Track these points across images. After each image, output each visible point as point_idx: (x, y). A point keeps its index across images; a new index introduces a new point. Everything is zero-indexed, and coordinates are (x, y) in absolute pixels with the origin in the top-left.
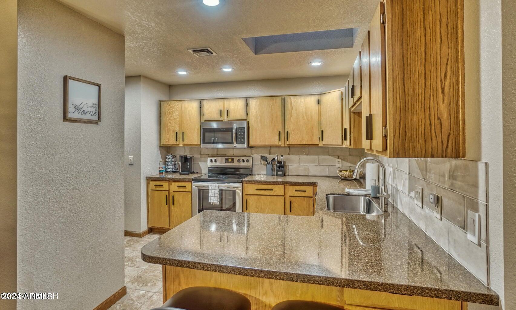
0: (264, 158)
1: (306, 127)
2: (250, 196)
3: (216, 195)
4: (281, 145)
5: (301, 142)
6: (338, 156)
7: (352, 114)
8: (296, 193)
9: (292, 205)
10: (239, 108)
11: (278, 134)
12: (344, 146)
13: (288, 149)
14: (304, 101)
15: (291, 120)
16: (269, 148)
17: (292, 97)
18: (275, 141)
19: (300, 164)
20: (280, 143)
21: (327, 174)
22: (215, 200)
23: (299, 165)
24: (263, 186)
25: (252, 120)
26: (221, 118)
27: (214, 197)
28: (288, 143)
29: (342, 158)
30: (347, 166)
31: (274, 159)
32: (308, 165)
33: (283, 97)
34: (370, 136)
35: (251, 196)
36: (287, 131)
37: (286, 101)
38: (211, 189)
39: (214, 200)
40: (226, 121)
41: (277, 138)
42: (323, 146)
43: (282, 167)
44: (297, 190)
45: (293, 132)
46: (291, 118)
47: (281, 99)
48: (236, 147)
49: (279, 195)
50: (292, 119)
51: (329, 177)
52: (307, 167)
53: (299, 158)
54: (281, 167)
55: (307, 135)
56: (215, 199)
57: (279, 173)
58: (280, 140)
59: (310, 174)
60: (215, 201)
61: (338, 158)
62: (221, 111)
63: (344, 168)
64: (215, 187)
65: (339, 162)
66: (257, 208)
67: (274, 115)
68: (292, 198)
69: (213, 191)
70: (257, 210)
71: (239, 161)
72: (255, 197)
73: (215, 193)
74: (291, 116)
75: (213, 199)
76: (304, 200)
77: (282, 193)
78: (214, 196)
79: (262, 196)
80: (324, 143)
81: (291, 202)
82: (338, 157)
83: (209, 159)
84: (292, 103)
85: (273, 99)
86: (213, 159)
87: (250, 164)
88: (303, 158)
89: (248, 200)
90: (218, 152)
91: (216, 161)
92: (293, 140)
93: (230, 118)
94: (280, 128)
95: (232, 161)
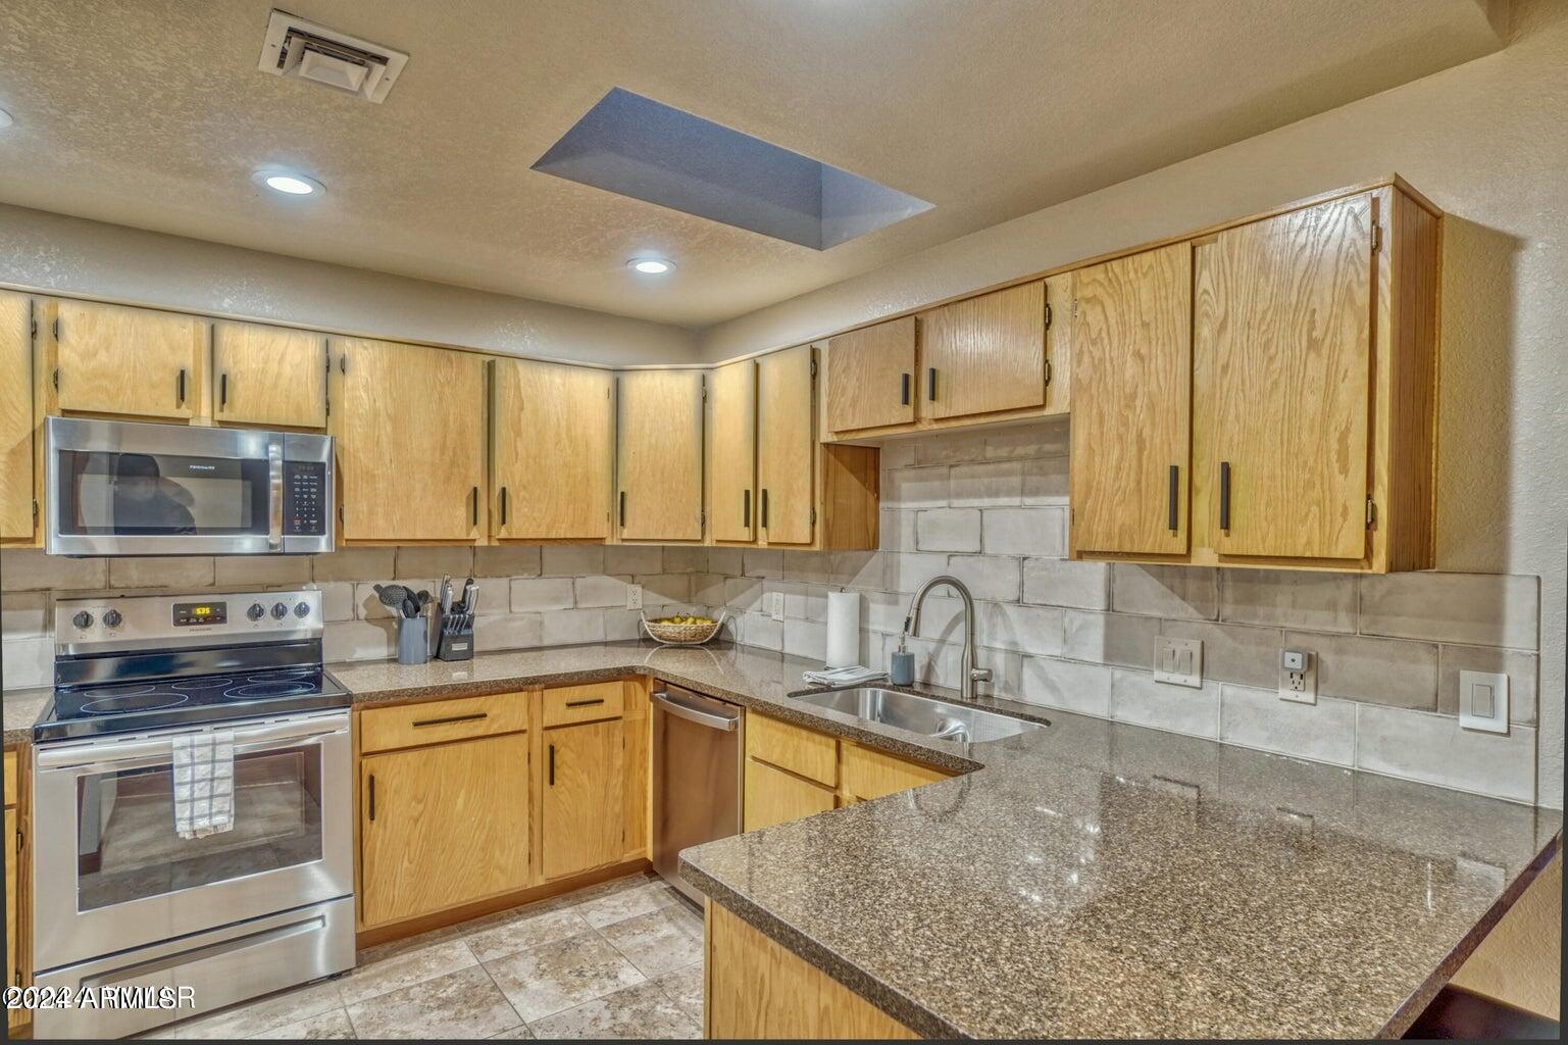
0: (389, 594)
1: (568, 477)
2: (384, 758)
3: (220, 786)
4: (474, 540)
5: (550, 529)
6: (633, 577)
8: (571, 711)
9: (556, 757)
10: (287, 370)
11: (468, 498)
13: (469, 556)
14: (564, 385)
15: (516, 447)
17: (521, 366)
18: (453, 522)
19: (513, 610)
20: (474, 534)
21: (599, 636)
22: (220, 812)
23: (511, 612)
24: (445, 708)
26: (178, 407)
27: (211, 797)
28: (503, 534)
29: (644, 580)
30: (657, 606)
32: (540, 609)
33: (488, 359)
35: (393, 756)
36: (504, 489)
37: (498, 374)
38: (186, 760)
39: (211, 815)
40: (206, 423)
41: (462, 512)
42: (620, 543)
44: (573, 701)
45: (522, 493)
46: (518, 439)
47: (480, 364)
48: (278, 550)
49: (510, 730)
50: (519, 444)
51: (606, 644)
52: (538, 617)
53: (510, 588)
55: (571, 506)
56: (214, 810)
57: (456, 647)
58: (475, 523)
59: (546, 642)
60: (219, 819)
61: (633, 583)
62: (182, 373)
63: (650, 613)
64: (213, 750)
65: (635, 593)
66: (419, 802)
67: (451, 422)
68: (554, 734)
69: (203, 770)
70: (421, 807)
71: (256, 613)
72: (411, 756)
73: (212, 780)
74: (518, 434)
75: (207, 808)
76: (597, 734)
77: (520, 723)
78: (208, 794)
79: (440, 749)
80: (626, 532)
81: (552, 748)
82: (633, 579)
83: (66, 612)
84: (522, 384)
85: (450, 360)
86: (97, 612)
88: (524, 585)
89: (378, 778)
90: (112, 578)
92: (524, 523)
93: (238, 411)
94: (476, 478)
95: (218, 616)
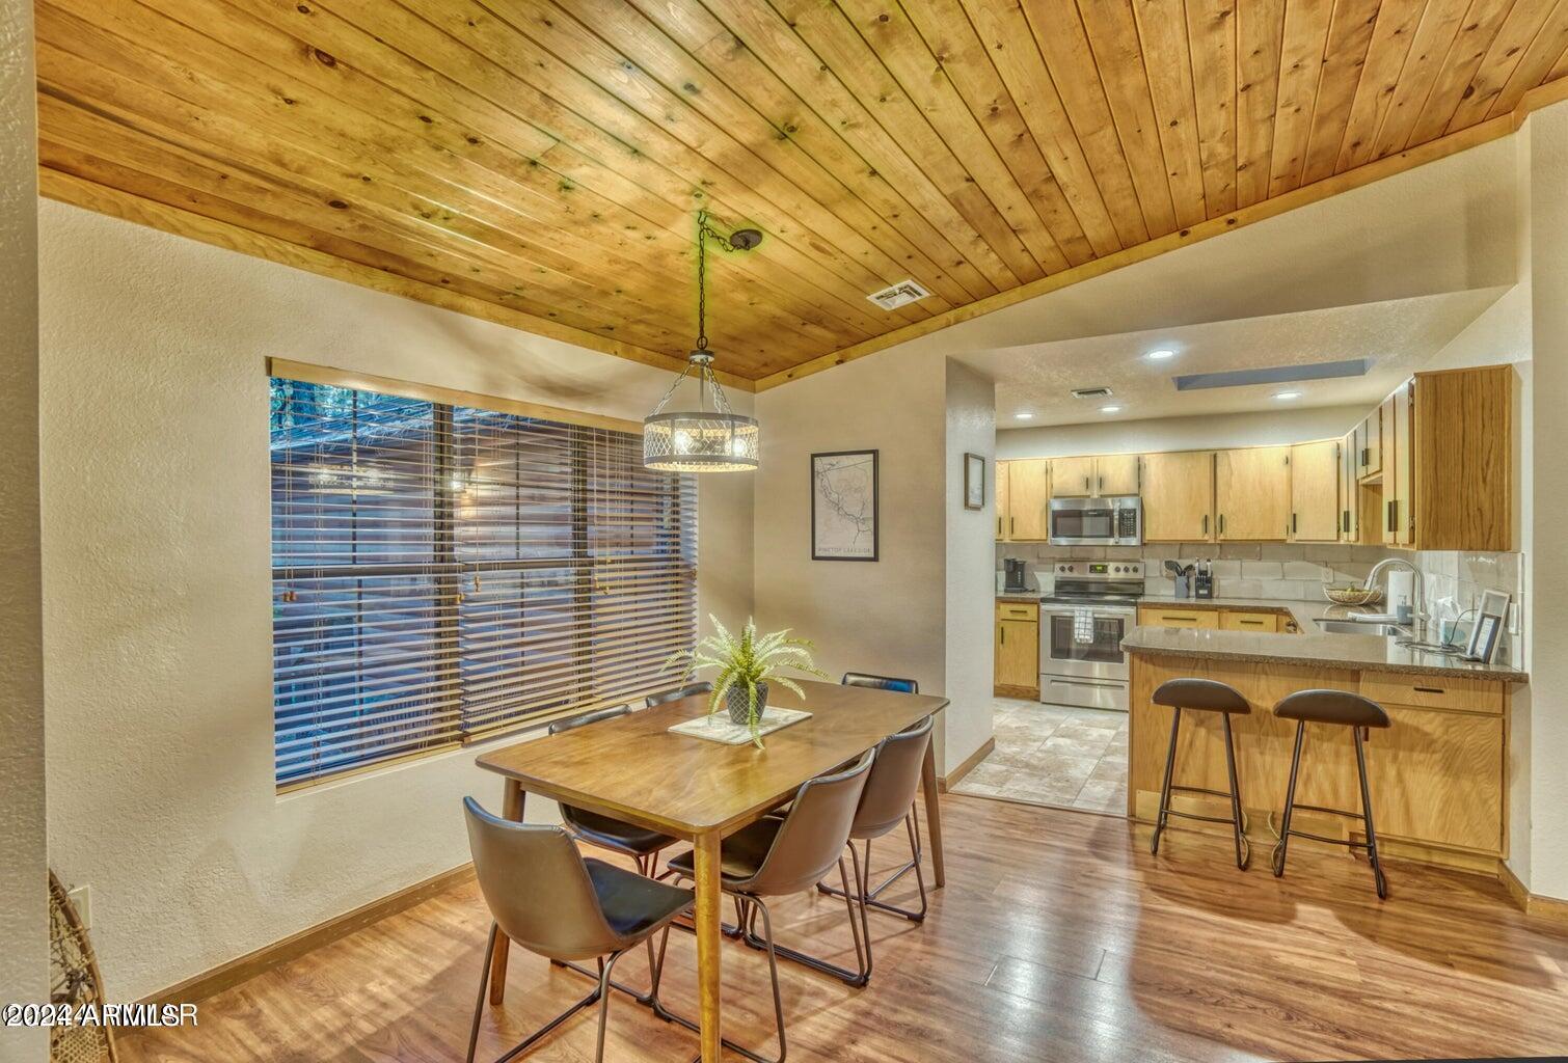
0: (1170, 565)
1: (1260, 507)
3: (1089, 626)
4: (1206, 540)
5: (1249, 534)
6: (1326, 562)
7: (1361, 489)
8: (1243, 625)
10: (1123, 472)
11: (1203, 520)
12: (1342, 542)
13: (1218, 549)
14: (1257, 459)
16: (1178, 547)
17: (1230, 452)
18: (1197, 533)
19: (1243, 577)
20: (1206, 538)
21: (1302, 597)
22: (1087, 635)
24: (1177, 613)
25: (1152, 496)
26: (1086, 491)
28: (1222, 537)
29: (1335, 565)
30: (1346, 582)
31: (1190, 567)
32: (1261, 576)
33: (1213, 452)
34: (1393, 526)
36: (1222, 515)
37: (1218, 460)
38: (1078, 615)
39: (1083, 636)
40: (1096, 497)
41: (1200, 527)
42: (1295, 542)
43: (1209, 581)
44: (1244, 620)
45: (1232, 517)
46: (1230, 490)
47: (1208, 456)
48: (1118, 544)
50: (1230, 493)
51: (1305, 601)
52: (1258, 582)
53: (1242, 566)
54: (1206, 581)
55: (1262, 523)
57: (1201, 592)
58: (1205, 532)
59: (1262, 596)
60: (1086, 638)
61: (1327, 566)
62: (1087, 479)
63: (1337, 585)
64: (1086, 613)
65: (1329, 573)
67: (1195, 486)
69: (1083, 619)
71: (1118, 569)
73: (1086, 624)
75: (1083, 633)
78: (1083, 628)
80: (1298, 536)
82: (1325, 564)
83: (1058, 566)
84: (1232, 462)
85: (1193, 457)
86: (1067, 566)
87: (1139, 576)
88: (1249, 564)
90: (1078, 554)
91: (1071, 569)
92: (1233, 532)
93: (1106, 491)
94: (1207, 510)
95: (1104, 570)
